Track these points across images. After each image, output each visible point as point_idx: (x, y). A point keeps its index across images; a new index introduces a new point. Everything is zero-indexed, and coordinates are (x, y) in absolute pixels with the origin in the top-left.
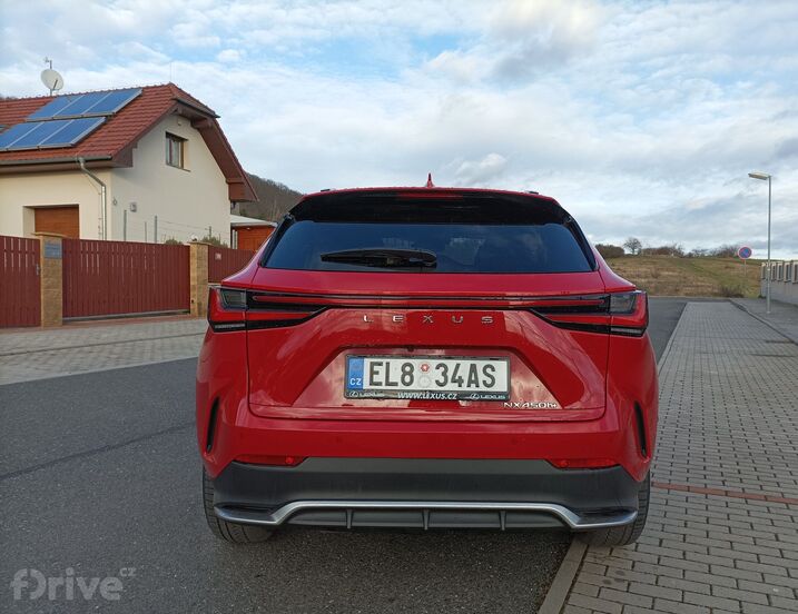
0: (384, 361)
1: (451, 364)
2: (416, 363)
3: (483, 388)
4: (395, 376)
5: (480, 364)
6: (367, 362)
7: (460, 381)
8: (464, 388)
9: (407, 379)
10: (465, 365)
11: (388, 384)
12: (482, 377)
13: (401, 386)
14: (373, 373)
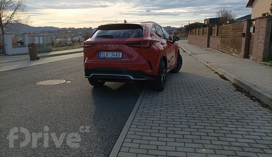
0: (104, 53)
1: (114, 53)
2: (109, 53)
3: (118, 57)
4: (105, 55)
5: (118, 53)
6: (102, 53)
7: (115, 56)
8: (115, 57)
9: (107, 55)
10: (116, 53)
11: (104, 56)
12: (118, 55)
13: (106, 57)
14: (102, 54)
